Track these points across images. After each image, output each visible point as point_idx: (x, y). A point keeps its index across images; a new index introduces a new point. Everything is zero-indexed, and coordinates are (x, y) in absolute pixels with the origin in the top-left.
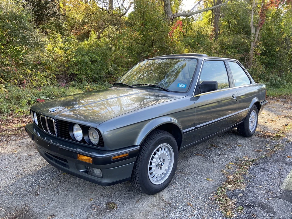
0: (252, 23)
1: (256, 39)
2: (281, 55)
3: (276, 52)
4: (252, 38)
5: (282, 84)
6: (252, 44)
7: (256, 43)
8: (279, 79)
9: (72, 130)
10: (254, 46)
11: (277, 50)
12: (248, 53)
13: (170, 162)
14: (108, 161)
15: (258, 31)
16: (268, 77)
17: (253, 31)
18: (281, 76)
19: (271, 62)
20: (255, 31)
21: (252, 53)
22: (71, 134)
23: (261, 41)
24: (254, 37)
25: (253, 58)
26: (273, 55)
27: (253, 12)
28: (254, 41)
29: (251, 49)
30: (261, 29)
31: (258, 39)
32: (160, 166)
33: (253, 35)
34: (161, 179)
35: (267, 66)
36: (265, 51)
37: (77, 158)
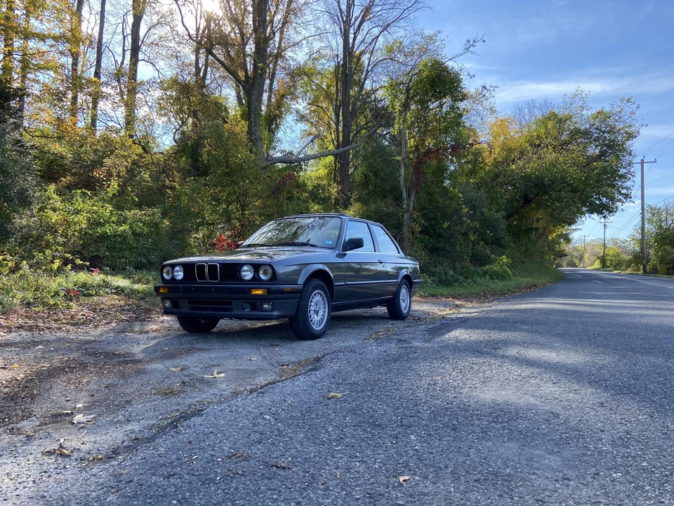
0: (402, 183)
1: (411, 208)
2: (451, 235)
3: (444, 230)
4: (405, 206)
5: (456, 281)
6: (406, 216)
7: (411, 214)
8: (451, 272)
9: (240, 271)
10: (408, 220)
11: (445, 225)
12: (401, 230)
13: (325, 307)
14: (282, 292)
15: (413, 195)
16: (434, 269)
17: (405, 195)
18: (454, 269)
19: (438, 245)
20: (409, 197)
21: (406, 230)
22: (238, 274)
23: (418, 211)
24: (408, 205)
25: (409, 239)
26: (440, 235)
27: (402, 166)
28: (408, 211)
29: (405, 223)
30: (417, 193)
31: (414, 208)
32: (317, 312)
33: (406, 202)
34: (320, 325)
35: (432, 253)
36: (426, 227)
37: (250, 293)
